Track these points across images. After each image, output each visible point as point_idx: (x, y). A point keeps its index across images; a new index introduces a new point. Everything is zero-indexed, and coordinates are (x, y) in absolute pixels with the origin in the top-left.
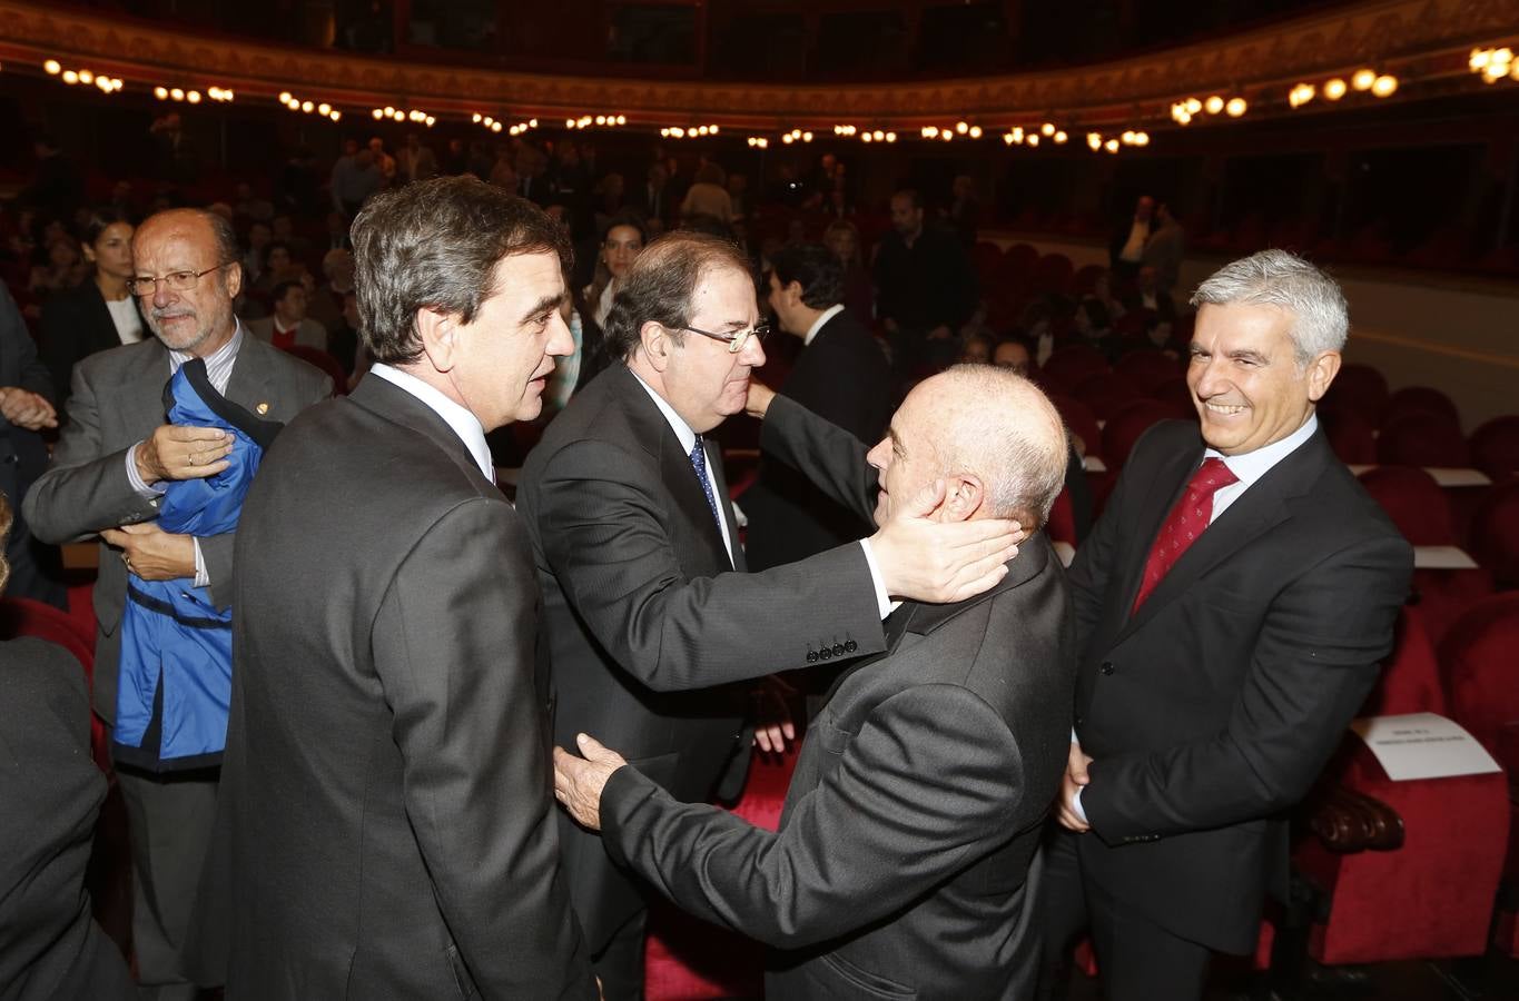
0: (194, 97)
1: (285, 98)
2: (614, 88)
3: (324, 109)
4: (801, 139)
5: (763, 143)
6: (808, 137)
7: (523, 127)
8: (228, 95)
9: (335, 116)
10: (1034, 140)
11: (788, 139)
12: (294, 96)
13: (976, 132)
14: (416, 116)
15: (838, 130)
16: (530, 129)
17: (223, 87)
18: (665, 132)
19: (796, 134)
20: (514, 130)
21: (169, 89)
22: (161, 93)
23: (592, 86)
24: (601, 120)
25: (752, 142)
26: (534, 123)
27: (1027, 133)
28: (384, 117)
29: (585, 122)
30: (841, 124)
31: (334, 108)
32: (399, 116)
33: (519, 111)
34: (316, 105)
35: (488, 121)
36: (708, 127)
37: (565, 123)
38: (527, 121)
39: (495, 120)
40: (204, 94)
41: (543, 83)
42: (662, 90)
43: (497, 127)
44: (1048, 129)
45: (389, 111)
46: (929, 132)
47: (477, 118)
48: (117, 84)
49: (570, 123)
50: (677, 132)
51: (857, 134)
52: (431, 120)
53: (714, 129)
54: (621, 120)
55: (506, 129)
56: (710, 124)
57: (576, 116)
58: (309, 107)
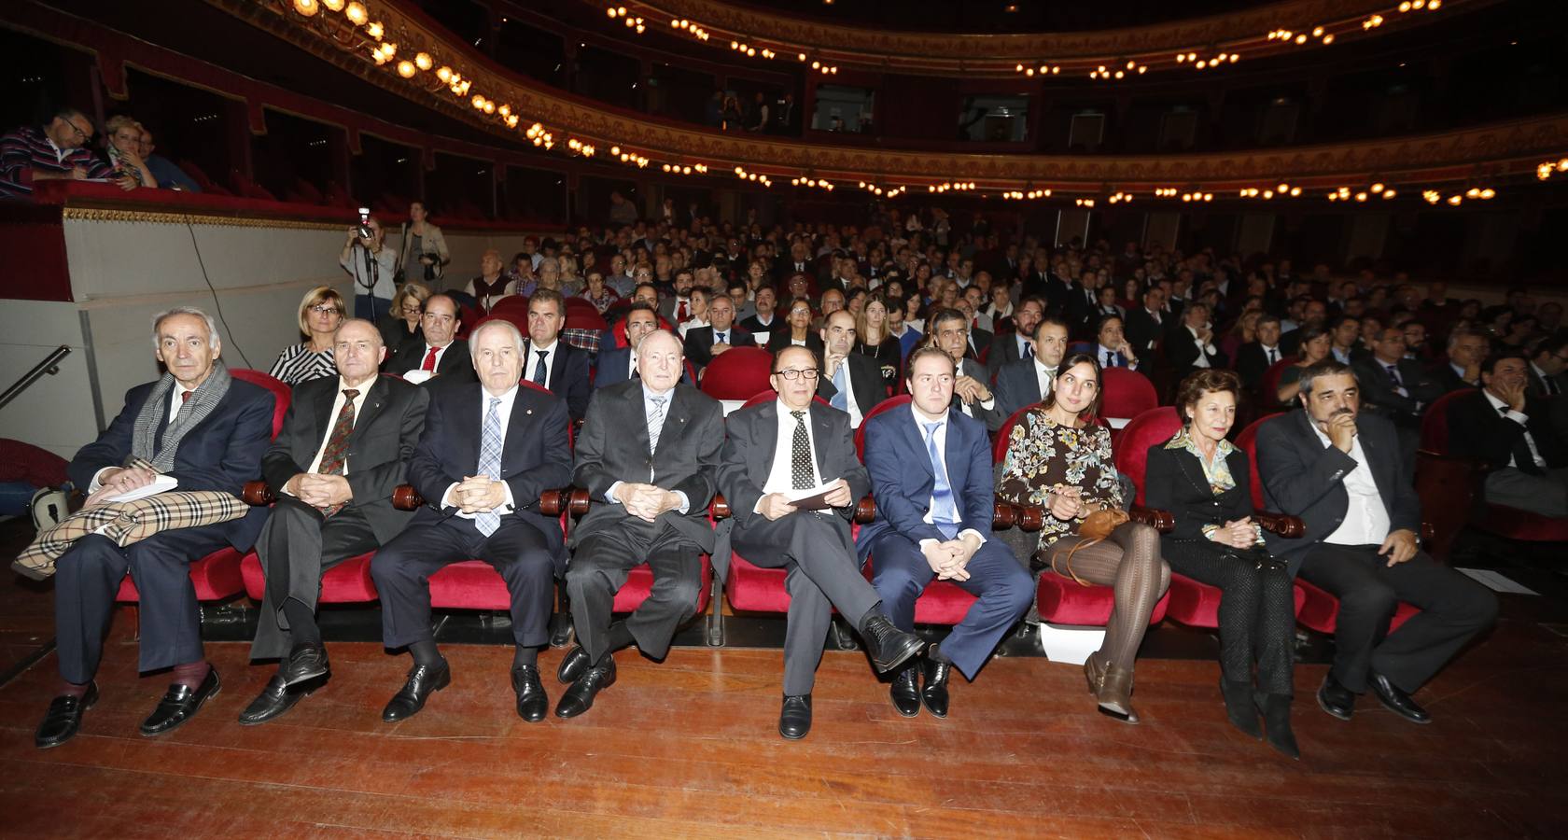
0: (687, 171)
1: (738, 170)
4: (1123, 200)
5: (1090, 203)
6: (1129, 198)
7: (896, 192)
8: (705, 169)
9: (768, 184)
10: (1362, 197)
11: (1113, 200)
12: (744, 170)
13: (1296, 192)
14: (822, 183)
15: (1158, 192)
16: (901, 193)
18: (1008, 196)
19: (1119, 196)
20: (890, 194)
21: (672, 165)
22: (667, 168)
23: (945, 159)
24: (957, 186)
25: (1080, 202)
26: (903, 189)
27: (1354, 191)
29: (944, 188)
30: (1160, 188)
31: (767, 178)
32: (811, 183)
33: (890, 179)
34: (758, 176)
35: (871, 188)
36: (1035, 192)
37: (928, 188)
38: (897, 187)
39: (875, 187)
40: (692, 168)
41: (907, 158)
43: (878, 191)
46: (1248, 193)
47: (862, 185)
49: (932, 189)
50: (1018, 196)
51: (1179, 195)
52: (831, 187)
53: (1048, 193)
54: (972, 186)
55: (884, 193)
56: (1044, 189)
57: (937, 184)
58: (753, 177)
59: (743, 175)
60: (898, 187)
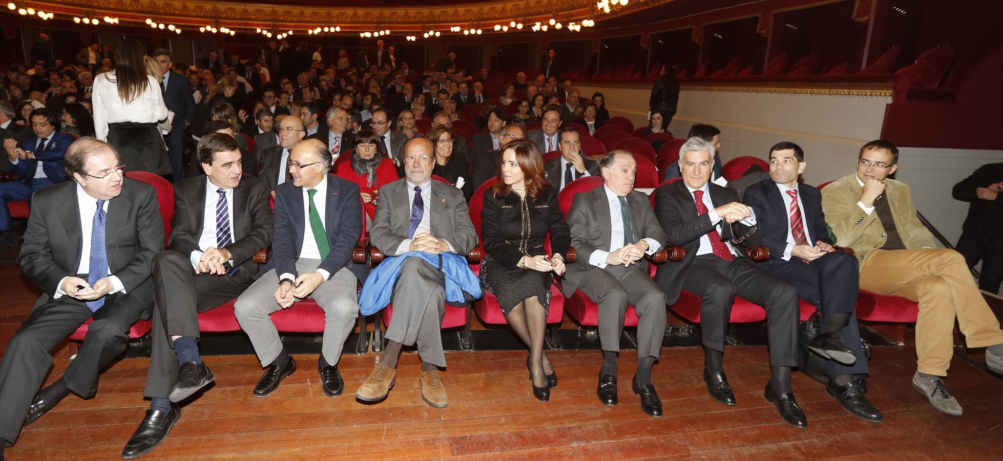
0: (95, 22)
1: (149, 21)
2: (335, 12)
3: (171, 28)
4: (434, 35)
5: (413, 38)
6: (438, 34)
7: (285, 35)
8: (116, 21)
9: (178, 31)
10: (545, 28)
11: (426, 36)
12: (153, 21)
13: (520, 26)
14: (224, 30)
15: (453, 29)
17: (113, 16)
18: (362, 35)
19: (432, 33)
20: (279, 37)
21: (81, 18)
22: (77, 20)
23: (323, 11)
24: (326, 30)
25: (408, 38)
26: (291, 33)
27: (542, 25)
28: (206, 31)
29: (317, 31)
30: (453, 26)
31: (177, 27)
32: (214, 30)
33: (282, 26)
34: (166, 26)
35: (265, 32)
37: (307, 31)
39: (269, 31)
40: (101, 20)
41: (296, 10)
42: (361, 12)
43: (269, 35)
44: (552, 22)
45: (209, 28)
46: (497, 28)
47: (259, 31)
48: (51, 15)
49: (310, 32)
50: (368, 35)
51: (462, 31)
52: (233, 33)
53: (388, 32)
54: (338, 29)
55: (274, 37)
56: (384, 30)
57: (314, 28)
58: (162, 26)
59: (154, 25)
60: (286, 32)
